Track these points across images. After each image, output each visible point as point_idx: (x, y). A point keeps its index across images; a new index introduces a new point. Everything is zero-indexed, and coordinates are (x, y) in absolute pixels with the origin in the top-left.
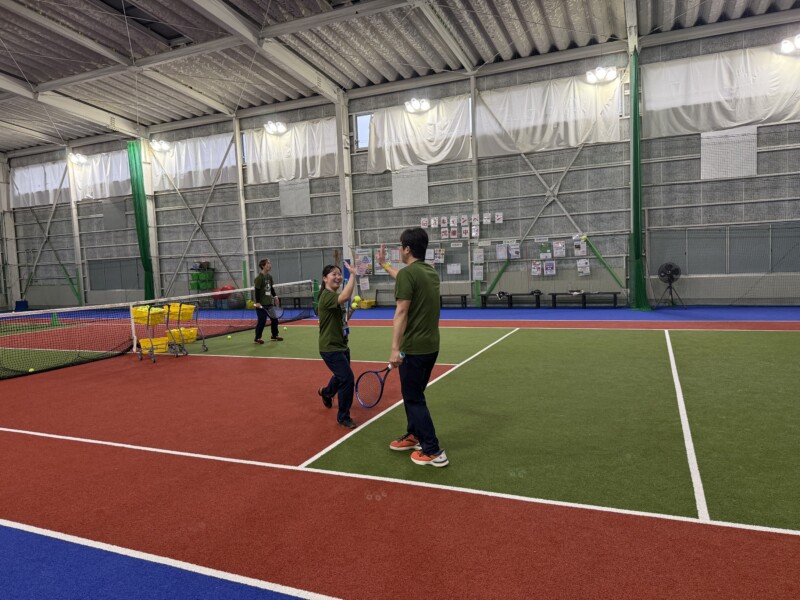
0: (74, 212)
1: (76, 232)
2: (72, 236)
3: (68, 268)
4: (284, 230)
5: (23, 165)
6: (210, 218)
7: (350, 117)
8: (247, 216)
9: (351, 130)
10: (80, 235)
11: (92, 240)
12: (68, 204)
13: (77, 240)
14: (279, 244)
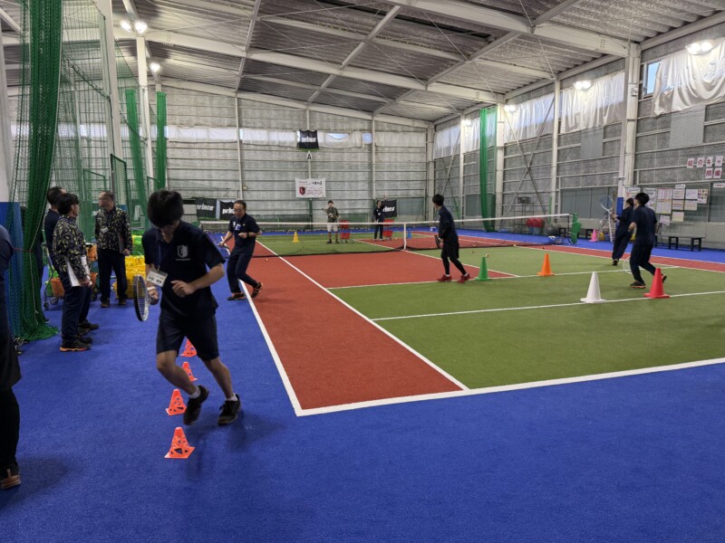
0: (462, 160)
1: (462, 175)
2: (458, 177)
3: (456, 199)
4: (582, 171)
5: (441, 130)
6: (535, 163)
7: (642, 66)
8: (558, 160)
9: (641, 78)
10: (464, 177)
11: (470, 181)
12: (459, 155)
13: (461, 180)
14: (577, 183)
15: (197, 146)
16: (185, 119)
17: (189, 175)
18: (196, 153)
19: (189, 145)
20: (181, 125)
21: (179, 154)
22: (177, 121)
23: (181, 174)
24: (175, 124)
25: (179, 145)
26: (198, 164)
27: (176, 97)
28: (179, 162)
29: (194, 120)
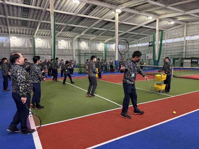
15: (196, 41)
16: (193, 34)
17: (192, 50)
18: (195, 44)
19: (193, 41)
20: (192, 36)
21: (190, 44)
22: (191, 35)
23: (190, 50)
24: (189, 36)
25: (190, 42)
26: (195, 47)
27: (191, 27)
28: (190, 47)
29: (196, 33)
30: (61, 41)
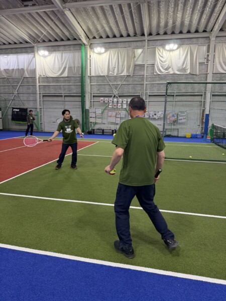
30: (164, 48)
